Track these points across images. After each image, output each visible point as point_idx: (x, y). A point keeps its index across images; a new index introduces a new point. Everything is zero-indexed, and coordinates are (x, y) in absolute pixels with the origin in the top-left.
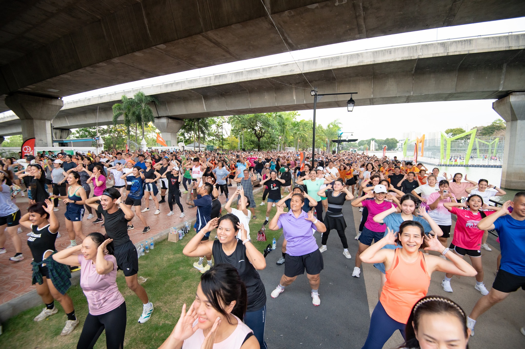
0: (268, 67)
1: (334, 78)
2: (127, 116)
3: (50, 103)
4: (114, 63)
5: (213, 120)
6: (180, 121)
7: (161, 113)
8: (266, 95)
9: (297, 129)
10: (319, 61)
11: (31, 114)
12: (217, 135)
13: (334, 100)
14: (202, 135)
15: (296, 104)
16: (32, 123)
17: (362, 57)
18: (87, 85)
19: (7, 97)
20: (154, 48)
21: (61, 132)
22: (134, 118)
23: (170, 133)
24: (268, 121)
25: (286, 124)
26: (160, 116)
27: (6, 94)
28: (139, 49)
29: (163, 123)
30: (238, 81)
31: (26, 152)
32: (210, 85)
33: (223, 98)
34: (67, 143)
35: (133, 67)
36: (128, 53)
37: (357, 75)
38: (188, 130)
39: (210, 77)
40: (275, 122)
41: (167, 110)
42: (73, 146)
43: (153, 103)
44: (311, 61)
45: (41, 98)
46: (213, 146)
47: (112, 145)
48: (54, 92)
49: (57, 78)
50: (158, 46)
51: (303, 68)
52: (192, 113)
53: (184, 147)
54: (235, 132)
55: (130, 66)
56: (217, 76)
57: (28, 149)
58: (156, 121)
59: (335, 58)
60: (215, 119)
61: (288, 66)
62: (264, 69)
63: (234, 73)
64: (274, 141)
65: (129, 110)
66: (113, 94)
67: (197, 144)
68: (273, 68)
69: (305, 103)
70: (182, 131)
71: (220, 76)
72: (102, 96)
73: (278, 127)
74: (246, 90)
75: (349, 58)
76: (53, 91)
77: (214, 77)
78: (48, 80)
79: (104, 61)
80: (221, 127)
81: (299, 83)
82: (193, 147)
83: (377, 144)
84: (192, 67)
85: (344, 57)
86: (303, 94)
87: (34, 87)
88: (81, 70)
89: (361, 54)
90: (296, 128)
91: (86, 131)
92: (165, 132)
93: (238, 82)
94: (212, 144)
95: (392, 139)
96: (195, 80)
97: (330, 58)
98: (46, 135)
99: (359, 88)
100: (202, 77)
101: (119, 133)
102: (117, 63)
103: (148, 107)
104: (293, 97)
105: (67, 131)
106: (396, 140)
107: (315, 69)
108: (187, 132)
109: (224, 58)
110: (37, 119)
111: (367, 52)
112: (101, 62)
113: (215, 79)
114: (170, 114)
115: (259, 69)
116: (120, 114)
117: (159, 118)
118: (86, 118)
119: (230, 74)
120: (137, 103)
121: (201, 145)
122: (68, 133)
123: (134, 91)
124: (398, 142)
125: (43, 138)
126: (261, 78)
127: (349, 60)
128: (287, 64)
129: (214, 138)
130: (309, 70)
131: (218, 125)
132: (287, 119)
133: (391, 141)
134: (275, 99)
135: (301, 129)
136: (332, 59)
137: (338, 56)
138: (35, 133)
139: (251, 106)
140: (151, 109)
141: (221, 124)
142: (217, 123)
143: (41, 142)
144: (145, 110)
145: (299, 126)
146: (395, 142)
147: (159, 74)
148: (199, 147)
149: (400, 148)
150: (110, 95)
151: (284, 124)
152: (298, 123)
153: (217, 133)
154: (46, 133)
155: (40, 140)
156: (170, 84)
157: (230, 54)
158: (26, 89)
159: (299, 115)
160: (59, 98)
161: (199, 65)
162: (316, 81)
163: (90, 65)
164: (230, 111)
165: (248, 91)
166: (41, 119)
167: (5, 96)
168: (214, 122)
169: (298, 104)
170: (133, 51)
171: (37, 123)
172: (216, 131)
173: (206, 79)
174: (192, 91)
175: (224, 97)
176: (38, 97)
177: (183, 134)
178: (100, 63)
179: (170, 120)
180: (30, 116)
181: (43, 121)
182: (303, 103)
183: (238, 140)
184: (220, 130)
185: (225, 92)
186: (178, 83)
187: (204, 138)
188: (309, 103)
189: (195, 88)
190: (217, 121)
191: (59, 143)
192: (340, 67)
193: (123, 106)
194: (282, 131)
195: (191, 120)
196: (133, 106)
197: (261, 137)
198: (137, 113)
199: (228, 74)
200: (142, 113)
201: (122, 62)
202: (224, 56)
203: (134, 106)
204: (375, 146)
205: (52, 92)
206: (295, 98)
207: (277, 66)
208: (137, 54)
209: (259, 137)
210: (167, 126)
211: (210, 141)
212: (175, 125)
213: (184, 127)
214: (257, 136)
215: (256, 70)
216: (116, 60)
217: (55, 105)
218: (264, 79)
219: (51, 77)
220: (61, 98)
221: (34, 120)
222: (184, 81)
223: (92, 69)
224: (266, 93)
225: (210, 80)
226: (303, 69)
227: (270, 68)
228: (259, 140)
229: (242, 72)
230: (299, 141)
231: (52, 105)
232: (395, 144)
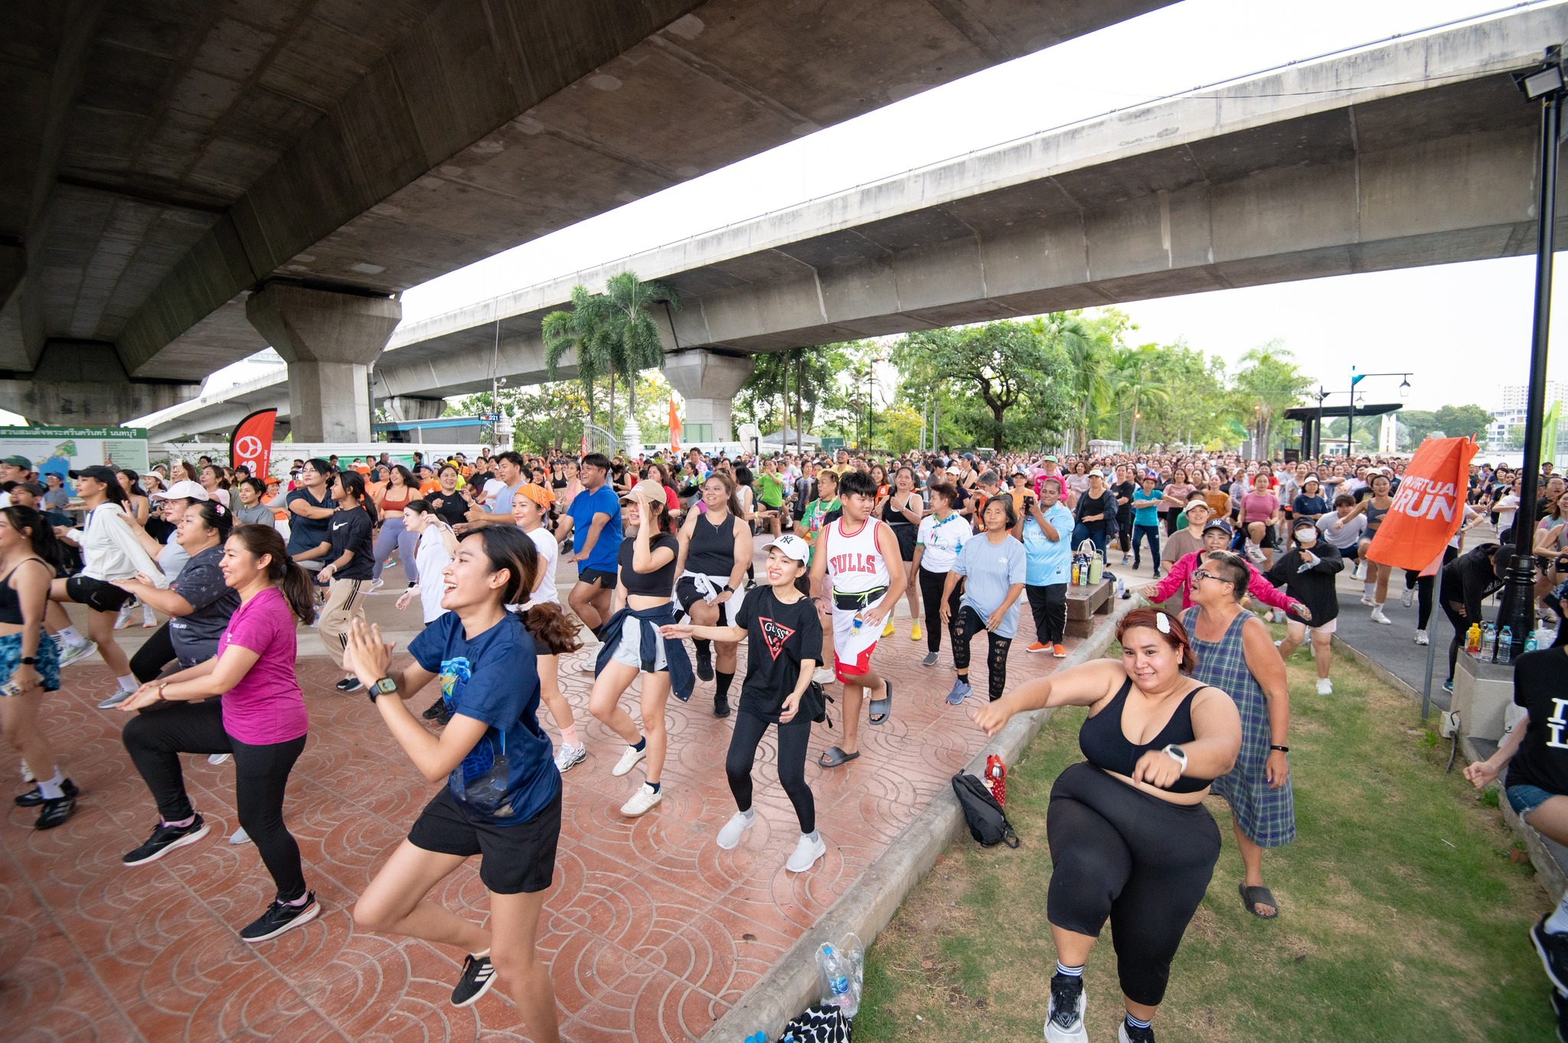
0: (1066, 134)
1: (1353, 151)
2: (585, 349)
3: (363, 312)
4: (525, 135)
5: (842, 356)
6: (741, 360)
7: (689, 336)
8: (1048, 244)
9: (1132, 377)
10: (1291, 84)
11: (312, 345)
12: (856, 403)
13: (1342, 242)
14: (805, 406)
15: (1170, 266)
16: (315, 373)
17: (1504, 37)
18: (457, 242)
19: (250, 296)
20: (657, 39)
21: (422, 406)
22: (606, 355)
23: (711, 401)
24: (1034, 346)
25: (1096, 357)
26: (681, 345)
27: (248, 289)
28: (603, 57)
29: (691, 369)
30: (948, 199)
31: (247, 455)
32: (844, 227)
33: (887, 271)
34: (406, 432)
35: (589, 148)
36: (567, 84)
37: (1460, 128)
38: (767, 393)
39: (845, 199)
40: (1062, 351)
41: (702, 325)
42: (424, 442)
43: (663, 305)
44: (1254, 83)
45: (340, 296)
46: (840, 441)
47: (551, 443)
48: (372, 276)
49: (365, 220)
50: (672, 28)
51: (1218, 115)
52: (779, 329)
53: (756, 439)
54: (912, 391)
55: (582, 144)
56: (868, 190)
57: (252, 447)
58: (671, 362)
59: (1364, 57)
60: (846, 350)
61: (1150, 116)
62: (1048, 144)
63: (932, 172)
64: (1056, 417)
65: (591, 330)
66: (549, 286)
67: (792, 435)
68: (1084, 133)
69: (1211, 259)
70: (746, 393)
71: (880, 188)
73: (1072, 370)
74: (970, 233)
75: (1436, 49)
76: (367, 271)
77: (858, 197)
78: (342, 229)
79: (492, 130)
80: (867, 377)
81: (1190, 183)
82: (778, 443)
83: (1405, 429)
85: (1409, 48)
86: (1206, 225)
87: (313, 258)
88: (428, 182)
89: (1498, 25)
90: (1127, 372)
91: (488, 403)
92: (696, 397)
93: (943, 204)
94: (836, 434)
95: (1465, 409)
96: (795, 215)
97: (1340, 61)
98: (353, 408)
99: (1466, 181)
100: (817, 202)
101: (571, 406)
102: (536, 136)
103: (645, 319)
104: (1160, 243)
105: (436, 403)
106: (1482, 413)
107: (1274, 113)
108: (759, 398)
109: (932, 54)
110: (329, 360)
111: (1526, 16)
112: (482, 137)
113: (862, 202)
114: (712, 339)
115: (1029, 144)
116: (568, 344)
117: (678, 352)
118: (481, 362)
119: (917, 176)
120: (615, 306)
121: (805, 439)
122: (439, 408)
123: (606, 272)
124: (1488, 420)
125: (345, 418)
126: (1037, 177)
127: (1435, 59)
128: (1148, 111)
129: (845, 413)
130: (1243, 121)
131: (858, 372)
132: (1100, 339)
133: (1461, 416)
134: (1084, 255)
135: (1146, 374)
136: (1352, 63)
137: (1382, 50)
138: (322, 401)
139: (988, 291)
140: (654, 322)
141: (869, 370)
142: (852, 366)
143: (338, 429)
144: (636, 326)
145: (1135, 365)
146: (1479, 421)
147: (679, 172)
148: (796, 443)
149: (1496, 442)
150: (542, 289)
151: (1087, 357)
152: (1131, 355)
153: (855, 397)
154: (353, 402)
155: (337, 424)
156: (713, 238)
157: (964, 29)
158: (293, 267)
159: (1134, 328)
160: (392, 297)
161: (825, 112)
162: (1263, 167)
163: (451, 156)
164: (908, 315)
165: (977, 236)
166: (341, 360)
167: (246, 293)
168: (847, 363)
169: (1179, 266)
170: (585, 67)
171: (328, 371)
172: (850, 392)
173: (831, 205)
174: (784, 254)
175: (891, 267)
176: (330, 294)
177: (749, 404)
178: (482, 144)
179: (712, 359)
180: (309, 351)
181: (344, 367)
182: (1200, 263)
183: (922, 420)
184: (864, 389)
185: (894, 249)
186: (737, 233)
187: (810, 415)
188: (1227, 259)
189: (793, 240)
190: (855, 359)
191: (389, 433)
192: (1390, 92)
193: (575, 319)
194: (1084, 382)
195: (776, 357)
196: (603, 318)
197: (1006, 404)
198: (614, 337)
199: (909, 179)
200: (626, 338)
201: (552, 129)
202: (933, 44)
203: (608, 317)
204: (1399, 434)
205: (367, 275)
206: (1167, 245)
207: (1101, 123)
208: (602, 81)
209: (999, 405)
210: (703, 376)
211: (831, 424)
212: (726, 372)
213: (751, 382)
214: (990, 401)
215: (1016, 149)
216: (529, 123)
217: (377, 317)
218: (1047, 179)
219: (347, 219)
220: (398, 295)
221: (320, 364)
222: (758, 223)
223: (460, 171)
224: (1047, 238)
225: (845, 207)
226: (1218, 121)
227: (1073, 134)
228: (998, 416)
229: (963, 163)
230: (1138, 416)
231: (369, 316)
232: (1478, 426)
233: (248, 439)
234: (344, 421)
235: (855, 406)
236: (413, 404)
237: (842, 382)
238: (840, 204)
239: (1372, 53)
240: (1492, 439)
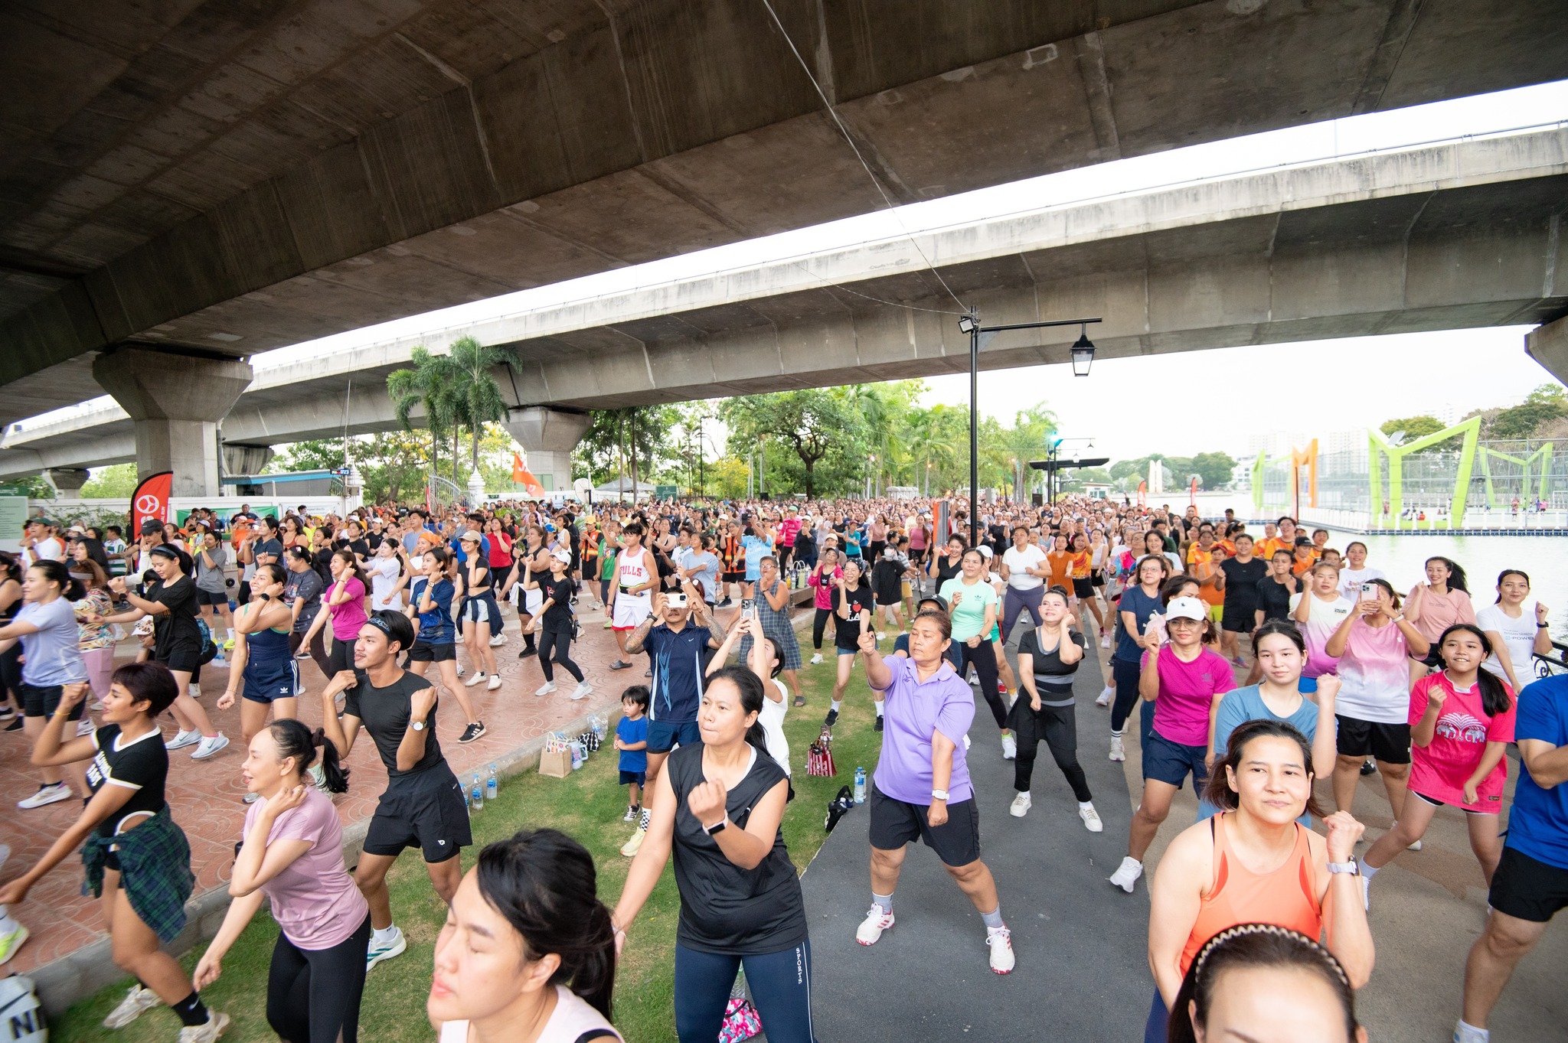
0: (832, 256)
1: (1029, 278)
2: (432, 406)
3: (215, 374)
4: (394, 256)
5: (675, 412)
6: (579, 417)
7: (528, 396)
8: (828, 335)
9: (924, 433)
10: (982, 233)
11: (164, 404)
12: (687, 454)
13: (1030, 345)
14: (641, 457)
15: (916, 357)
16: (165, 431)
17: (1112, 214)
18: (318, 320)
19: (97, 356)
20: (505, 211)
21: (247, 453)
22: (450, 410)
23: (552, 453)
24: (835, 409)
25: (889, 417)
26: (523, 403)
27: (96, 349)
28: (463, 217)
29: (532, 424)
30: (747, 298)
31: (146, 511)
32: (665, 313)
33: (704, 347)
34: (259, 486)
35: (447, 266)
36: (433, 229)
37: (1098, 269)
38: (605, 443)
39: (665, 290)
40: (858, 414)
41: (542, 385)
42: (278, 495)
43: (505, 366)
44: (959, 231)
45: (192, 359)
46: (673, 489)
47: (387, 490)
48: (228, 343)
49: (236, 302)
50: (516, 206)
51: (936, 252)
52: (613, 392)
53: (590, 491)
54: (740, 445)
55: (440, 264)
56: (684, 285)
57: (150, 504)
58: (515, 417)
59: (1028, 220)
60: (680, 407)
61: (890, 249)
62: (820, 262)
63: (735, 276)
64: (855, 468)
65: (436, 387)
66: (392, 345)
67: (629, 483)
68: (846, 256)
69: (943, 354)
70: (584, 445)
71: (693, 284)
72: (361, 352)
73: (866, 428)
74: (768, 323)
75: (1072, 218)
76: (224, 339)
77: (676, 290)
78: (211, 308)
79: (365, 251)
80: (698, 431)
81: (925, 296)
82: (616, 490)
83: (1169, 473)
84: (613, 261)
85: (1056, 216)
86: (938, 328)
87: (173, 328)
88: (301, 280)
89: (1108, 205)
90: (920, 429)
91: (316, 450)
92: (537, 449)
93: (744, 301)
94: (671, 482)
95: (1215, 456)
96: (624, 299)
97: (1013, 221)
98: (202, 462)
99: (1106, 305)
100: (642, 290)
101: (407, 453)
102: (403, 257)
103: (488, 380)
104: (907, 339)
105: (262, 451)
106: (1228, 459)
107: (972, 255)
108: (600, 449)
109: (704, 232)
110: (180, 418)
111: (1124, 200)
112: (357, 254)
113: (679, 294)
114: (552, 398)
115: (806, 261)
116: (414, 401)
117: (520, 408)
118: (316, 412)
119: (723, 277)
120: (458, 367)
121: (640, 486)
122: (266, 456)
123: (449, 335)
124: (1234, 465)
125: (193, 471)
126: (813, 287)
127: (1071, 225)
128: (889, 245)
129: (679, 463)
130: (952, 258)
131: (689, 427)
132: (891, 404)
133: (1213, 462)
134: (854, 345)
135: (935, 430)
136: (1021, 223)
137: (1039, 216)
138: (173, 456)
139: (784, 369)
140: (496, 383)
141: (698, 424)
142: (685, 421)
143: (187, 482)
144: (479, 386)
145: (927, 422)
146: (1226, 465)
147: (520, 284)
148: (633, 491)
149: (1243, 483)
150: (385, 347)
151: (882, 418)
152: (924, 414)
153: (686, 449)
154: (203, 457)
155: (187, 478)
156: (551, 312)
157: (721, 221)
158: (149, 334)
159: (927, 390)
160: (242, 359)
161: (633, 257)
162: (974, 288)
163: (327, 265)
164: (724, 384)
165: (774, 325)
166: (191, 418)
167: (93, 354)
168: (678, 418)
169: (923, 357)
170: (447, 221)
171: (178, 428)
172: (682, 444)
173: (654, 294)
174: (615, 330)
175: (707, 345)
176: (183, 357)
177: (588, 456)
178: (357, 259)
179: (552, 415)
180: (160, 410)
181: (194, 424)
182: (937, 356)
183: (748, 469)
184: (695, 442)
185: (710, 331)
186: (573, 310)
187: (646, 465)
188: (955, 353)
189: (622, 320)
190: (687, 415)
191: (239, 486)
192: (1045, 246)
193: (418, 376)
194: (877, 439)
195: (612, 414)
196: (447, 377)
197: (815, 457)
198: (458, 395)
199: (716, 278)
200: (470, 396)
201: (416, 253)
202: (703, 227)
203: (450, 375)
204: (1164, 477)
205: (223, 342)
206: (912, 341)
207: (857, 251)
208: (459, 229)
209: (809, 457)
210: (544, 431)
211: (667, 474)
212: (565, 427)
213: (590, 435)
214: (802, 455)
215: (797, 264)
216: (399, 249)
217: (229, 379)
218: (820, 289)
219: (218, 300)
220: (247, 358)
221: (171, 422)
222: (592, 303)
223: (333, 274)
224: (827, 330)
225: (665, 297)
226: (935, 257)
227: (838, 256)
228: (809, 468)
229: (758, 270)
230: (930, 466)
231: (221, 378)
232: (1225, 469)
233: (147, 497)
234: (193, 475)
235: (687, 457)
236: (237, 452)
237: (675, 436)
238: (662, 294)
239: (1033, 217)
240: (1240, 480)
